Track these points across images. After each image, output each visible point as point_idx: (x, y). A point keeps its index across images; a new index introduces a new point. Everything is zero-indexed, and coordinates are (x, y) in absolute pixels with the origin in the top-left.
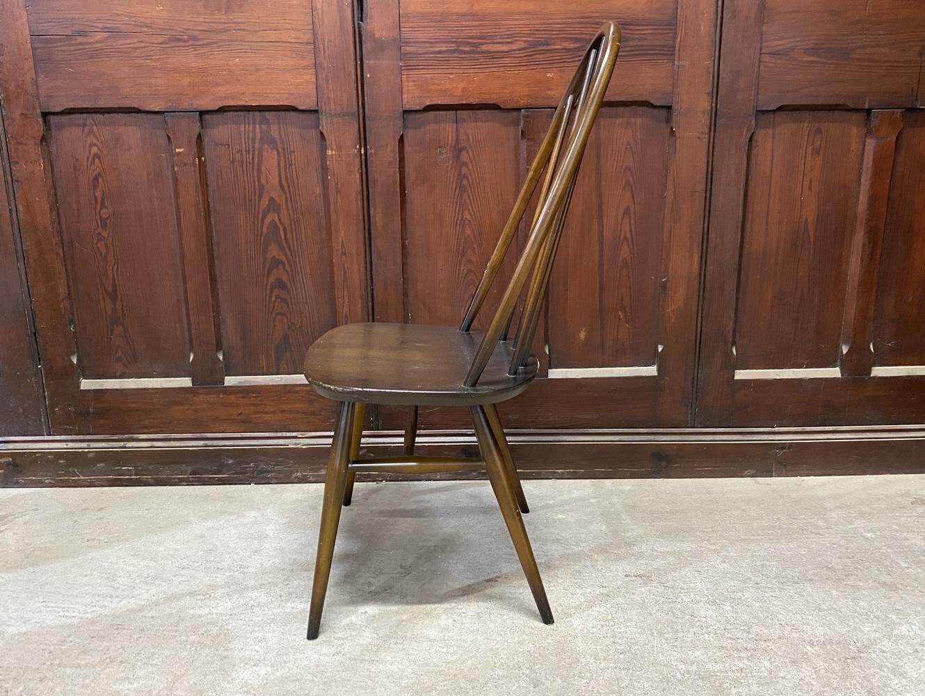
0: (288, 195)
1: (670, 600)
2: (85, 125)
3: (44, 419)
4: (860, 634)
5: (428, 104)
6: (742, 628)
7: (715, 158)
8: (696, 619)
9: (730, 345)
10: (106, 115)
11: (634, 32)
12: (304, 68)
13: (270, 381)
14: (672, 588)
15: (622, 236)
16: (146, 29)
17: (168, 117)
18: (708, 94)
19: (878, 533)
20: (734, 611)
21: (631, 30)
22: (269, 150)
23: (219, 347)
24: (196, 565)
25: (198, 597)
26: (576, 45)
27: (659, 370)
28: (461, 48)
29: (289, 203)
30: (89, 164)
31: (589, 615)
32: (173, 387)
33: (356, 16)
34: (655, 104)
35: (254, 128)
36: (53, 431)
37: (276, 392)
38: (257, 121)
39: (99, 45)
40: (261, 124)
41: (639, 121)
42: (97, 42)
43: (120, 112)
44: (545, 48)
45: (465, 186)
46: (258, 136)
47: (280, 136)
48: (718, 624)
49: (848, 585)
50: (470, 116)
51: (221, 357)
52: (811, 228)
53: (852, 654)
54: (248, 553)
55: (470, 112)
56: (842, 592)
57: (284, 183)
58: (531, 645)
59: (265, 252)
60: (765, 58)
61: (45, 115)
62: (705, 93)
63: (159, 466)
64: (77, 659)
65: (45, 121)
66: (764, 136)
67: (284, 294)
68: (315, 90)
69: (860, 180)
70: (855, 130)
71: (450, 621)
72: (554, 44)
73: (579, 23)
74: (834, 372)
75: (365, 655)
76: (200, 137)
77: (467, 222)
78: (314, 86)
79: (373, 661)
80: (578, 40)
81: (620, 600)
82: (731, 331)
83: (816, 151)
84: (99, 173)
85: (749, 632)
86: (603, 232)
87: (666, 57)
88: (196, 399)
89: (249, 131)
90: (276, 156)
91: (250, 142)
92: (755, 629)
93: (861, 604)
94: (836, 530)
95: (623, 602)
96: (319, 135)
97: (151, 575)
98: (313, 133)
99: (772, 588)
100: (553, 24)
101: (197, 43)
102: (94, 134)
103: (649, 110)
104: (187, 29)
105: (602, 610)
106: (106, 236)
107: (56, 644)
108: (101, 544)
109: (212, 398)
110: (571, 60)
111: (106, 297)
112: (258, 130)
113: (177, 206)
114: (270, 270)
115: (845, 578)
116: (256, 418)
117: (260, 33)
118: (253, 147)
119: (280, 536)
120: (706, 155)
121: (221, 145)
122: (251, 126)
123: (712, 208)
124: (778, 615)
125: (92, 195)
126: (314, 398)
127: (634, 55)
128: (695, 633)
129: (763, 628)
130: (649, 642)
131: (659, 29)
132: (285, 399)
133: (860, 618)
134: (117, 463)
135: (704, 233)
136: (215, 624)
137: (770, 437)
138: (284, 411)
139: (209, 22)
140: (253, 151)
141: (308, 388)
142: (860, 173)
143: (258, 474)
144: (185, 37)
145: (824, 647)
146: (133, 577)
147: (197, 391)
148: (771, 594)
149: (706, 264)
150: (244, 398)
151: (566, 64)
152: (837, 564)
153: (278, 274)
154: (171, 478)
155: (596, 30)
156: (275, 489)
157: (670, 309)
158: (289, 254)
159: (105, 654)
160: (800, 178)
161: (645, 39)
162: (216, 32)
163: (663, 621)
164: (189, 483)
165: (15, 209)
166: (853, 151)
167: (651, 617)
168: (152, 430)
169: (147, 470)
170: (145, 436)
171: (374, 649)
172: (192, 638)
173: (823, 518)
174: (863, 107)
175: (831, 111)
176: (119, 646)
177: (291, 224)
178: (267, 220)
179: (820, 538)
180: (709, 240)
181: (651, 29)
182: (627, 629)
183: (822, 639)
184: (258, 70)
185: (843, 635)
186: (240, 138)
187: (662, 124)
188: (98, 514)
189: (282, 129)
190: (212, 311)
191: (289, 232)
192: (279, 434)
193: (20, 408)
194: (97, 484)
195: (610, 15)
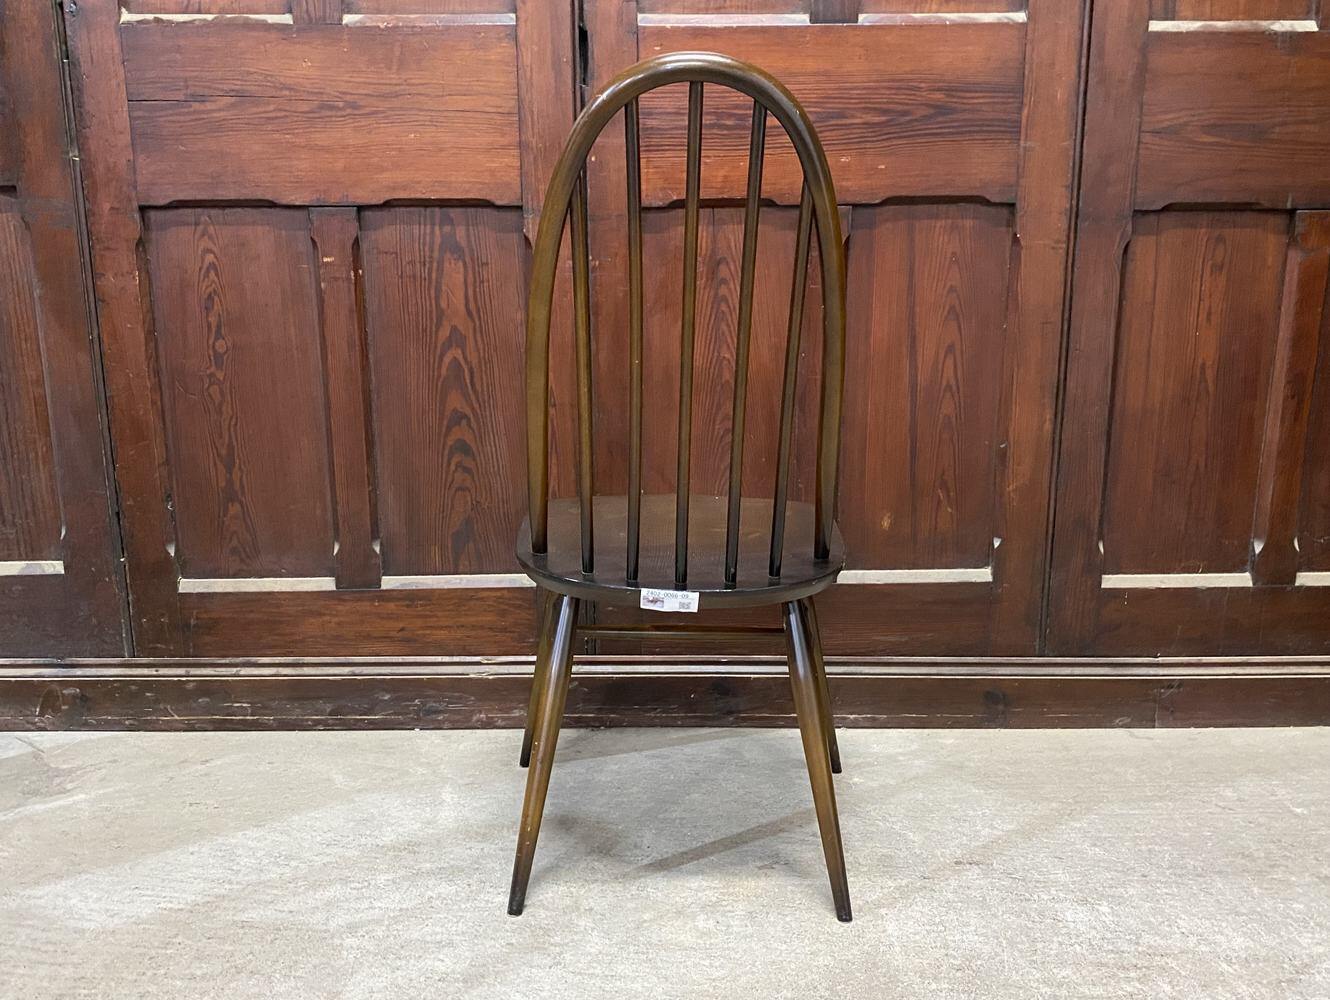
0: (478, 323)
1: (1022, 898)
2: (197, 224)
3: (127, 634)
4: (1297, 949)
5: (675, 198)
6: (1128, 937)
7: (1076, 275)
8: (1061, 925)
9: (1095, 538)
10: (227, 211)
11: (965, 101)
12: (503, 147)
13: (446, 583)
14: (1024, 880)
15: (944, 383)
16: (287, 93)
17: (314, 213)
18: (1067, 187)
19: (1313, 808)
20: (1114, 913)
21: (959, 97)
22: (453, 261)
23: (375, 534)
24: (345, 840)
25: (352, 886)
26: (883, 119)
27: (994, 574)
28: (723, 122)
29: (478, 335)
30: (202, 277)
31: (908, 917)
32: (310, 590)
33: (578, 77)
34: (992, 200)
35: (432, 232)
36: (138, 651)
37: (452, 598)
38: (437, 221)
39: (222, 114)
40: (441, 225)
41: (969, 223)
42: (220, 110)
43: (247, 207)
44: (839, 122)
45: (723, 312)
46: (438, 240)
47: (469, 241)
48: (1094, 932)
49: (1275, 879)
50: (732, 215)
51: (377, 549)
52: (1210, 374)
53: (1288, 976)
54: (419, 825)
55: (732, 210)
56: (1266, 889)
57: (472, 305)
58: (829, 958)
59: (443, 402)
60: (1146, 138)
61: (143, 209)
62: (1062, 186)
63: (284, 702)
64: (189, 967)
65: (143, 218)
66: (1144, 247)
67: (468, 462)
68: (519, 179)
69: (1280, 308)
70: (1272, 238)
71: (711, 922)
72: (853, 117)
73: (890, 88)
74: (1243, 580)
75: (594, 968)
76: (356, 242)
77: (725, 362)
78: (517, 172)
79: (607, 976)
80: (885, 112)
81: (950, 896)
82: (1097, 519)
83: (1218, 268)
84: (214, 290)
85: (1137, 944)
86: (917, 380)
87: (1008, 136)
88: (340, 608)
89: (425, 233)
90: (462, 270)
91: (427, 249)
92: (1146, 939)
93: (1294, 906)
94: (1252, 803)
95: (956, 899)
96: (523, 242)
97: (284, 853)
98: (515, 239)
99: (1166, 882)
100: (851, 89)
101: (356, 112)
102: (210, 237)
103: (984, 209)
104: (344, 93)
105: (926, 910)
106: (222, 379)
107: (158, 947)
108: (209, 811)
109: (365, 606)
110: (875, 139)
111: (218, 463)
112: (437, 232)
113: (323, 337)
114: (449, 429)
115: (1268, 870)
116: (424, 635)
117: (444, 98)
118: (431, 257)
119: (462, 802)
120: (1063, 272)
121: (386, 253)
122: (428, 227)
123: (1071, 345)
124: (1178, 920)
125: (204, 320)
126: (506, 607)
127: (962, 133)
128: (1060, 944)
129: (1157, 938)
130: (997, 954)
131: (997, 97)
132: (466, 608)
133: (1295, 925)
134: (227, 697)
135: (1059, 381)
136: (379, 922)
137: (1152, 671)
138: (463, 626)
139: (375, 84)
140: (431, 262)
141: (499, 594)
142: (1280, 299)
143: (425, 715)
144: (341, 104)
145: (1247, 965)
146: (259, 855)
147: (343, 597)
148: (1165, 890)
149: (1062, 425)
150: (408, 606)
151: (868, 145)
152: (1258, 850)
153: (460, 433)
154: (302, 720)
155: (911, 97)
156: (449, 737)
157: (1011, 487)
158: (476, 406)
159: (228, 961)
160: (1195, 304)
161: (979, 111)
162: (384, 97)
163: (1014, 927)
164: (328, 727)
165: (97, 339)
166: (1269, 268)
167: (997, 921)
168: (278, 651)
169: (268, 708)
170: (267, 660)
171: (607, 959)
172: (348, 941)
173: (1232, 787)
174: (1283, 207)
175: (1239, 212)
176: (246, 951)
177: (480, 364)
178: (448, 359)
179: (1229, 814)
180: (1067, 391)
181: (990, 98)
182: (964, 937)
183: (1243, 954)
184: (440, 150)
185: (1273, 949)
186: (413, 244)
187: (1000, 228)
188: (203, 769)
189: (471, 233)
190: (366, 484)
191: (477, 375)
192: (456, 659)
193: (95, 617)
194: (197, 726)
195: (931, 77)
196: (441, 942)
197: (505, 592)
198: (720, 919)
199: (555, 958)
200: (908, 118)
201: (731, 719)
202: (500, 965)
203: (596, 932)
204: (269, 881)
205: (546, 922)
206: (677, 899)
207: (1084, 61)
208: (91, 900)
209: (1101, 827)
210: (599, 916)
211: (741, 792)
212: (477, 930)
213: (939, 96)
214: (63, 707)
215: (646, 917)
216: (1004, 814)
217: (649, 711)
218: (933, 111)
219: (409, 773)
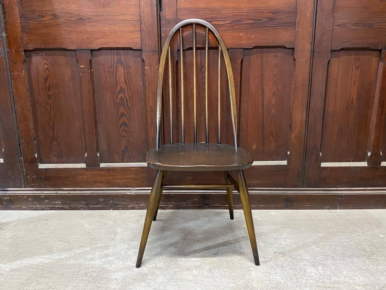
0: (128, 86)
1: (294, 264)
2: (42, 55)
3: (23, 181)
5: (189, 47)
6: (327, 278)
7: (313, 70)
8: (306, 273)
9: (319, 152)
10: (51, 51)
11: (278, 16)
12: (135, 31)
13: (120, 165)
14: (295, 259)
15: (272, 104)
16: (68, 15)
17: (78, 52)
18: (310, 43)
19: (385, 235)
20: (323, 270)
21: (277, 15)
22: (120, 67)
23: (98, 151)
26: (253, 22)
27: (288, 162)
29: (129, 89)
30: (44, 72)
32: (78, 167)
33: (158, 9)
34: (287, 47)
35: (114, 57)
36: (27, 186)
37: (121, 170)
38: (115, 54)
39: (49, 21)
40: (117, 55)
41: (280, 54)
43: (57, 50)
44: (240, 23)
45: (204, 82)
46: (116, 60)
47: (126, 60)
48: (316, 276)
49: (374, 258)
51: (99, 155)
52: (354, 101)
54: (109, 240)
56: (371, 262)
57: (127, 80)
59: (118, 111)
60: (335, 27)
61: (25, 51)
63: (71, 202)
65: (25, 54)
66: (334, 61)
67: (126, 129)
68: (140, 41)
69: (377, 80)
70: (374, 59)
71: (198, 272)
72: (244, 21)
73: (255, 12)
74: (365, 164)
76: (91, 61)
78: (140, 39)
80: (253, 20)
81: (272, 264)
82: (319, 145)
83: (357, 68)
84: (48, 76)
85: (330, 280)
86: (264, 102)
87: (292, 27)
88: (88, 173)
89: (112, 58)
90: (123, 69)
91: (112, 63)
92: (333, 278)
93: (380, 267)
94: (367, 234)
95: (274, 265)
96: (142, 60)
97: (67, 249)
98: (139, 59)
99: (339, 259)
100: (243, 13)
101: (90, 21)
102: (46, 60)
103: (284, 50)
104: (86, 15)
105: (264, 268)
106: (50, 103)
107: (26, 280)
108: (46, 235)
109: (95, 172)
110: (251, 28)
111: (50, 129)
112: (115, 58)
113: (81, 91)
114: (120, 118)
115: (372, 255)
116: (113, 181)
117: (117, 16)
118: (114, 65)
119: (123, 233)
120: (309, 69)
121: (100, 64)
122: (113, 56)
123: (312, 92)
124: (343, 272)
125: (45, 85)
126: (138, 173)
127: (278, 26)
128: (306, 280)
129: (337, 278)
130: (286, 283)
131: (289, 15)
132: (126, 173)
133: (380, 274)
134: (54, 200)
135: (308, 103)
136: (94, 272)
137: (336, 192)
138: (125, 178)
139: (95, 12)
140: (114, 67)
141: (136, 169)
142: (377, 77)
143: (114, 205)
144: (85, 18)
145: (365, 287)
146: (59, 250)
147: (88, 170)
148: (339, 262)
149: (309, 117)
150: (108, 172)
151: (249, 30)
152: (368, 249)
153: (124, 119)
154: (77, 207)
155: (262, 15)
156: (121, 212)
157: (293, 136)
158: (128, 111)
159: (47, 285)
160: (350, 80)
161: (283, 19)
162: (98, 16)
163: (292, 274)
164: (84, 209)
165: (12, 91)
166: (373, 68)
167: (286, 272)
168: (69, 186)
169: (66, 203)
170: (66, 189)
171: (164, 284)
172: (84, 278)
173: (361, 228)
174: (378, 49)
175: (364, 51)
176: (53, 281)
177: (129, 98)
178: (119, 97)
179: (359, 237)
180: (310, 106)
181: (286, 15)
182: (276, 277)
183: (363, 283)
184: (116, 32)
185: (373, 281)
186: (108, 61)
187: (290, 56)
188: (45, 222)
189: (126, 58)
190: (95, 135)
191: (128, 102)
192: (123, 188)
193: (13, 176)
194: (45, 209)
195: (268, 9)
196: (113, 278)
197: (138, 168)
198: (200, 271)
199: (148, 284)
200: (261, 21)
201: (207, 207)
202: (131, 286)
203: (161, 275)
204: (62, 258)
205: (146, 272)
206: (187, 264)
207: (316, 4)
209: (320, 241)
210: (163, 270)
212: (125, 275)
213: (271, 15)
214: (4, 203)
215: (177, 270)
216: (290, 237)
217: (182, 204)
218: (268, 19)
219: (108, 224)
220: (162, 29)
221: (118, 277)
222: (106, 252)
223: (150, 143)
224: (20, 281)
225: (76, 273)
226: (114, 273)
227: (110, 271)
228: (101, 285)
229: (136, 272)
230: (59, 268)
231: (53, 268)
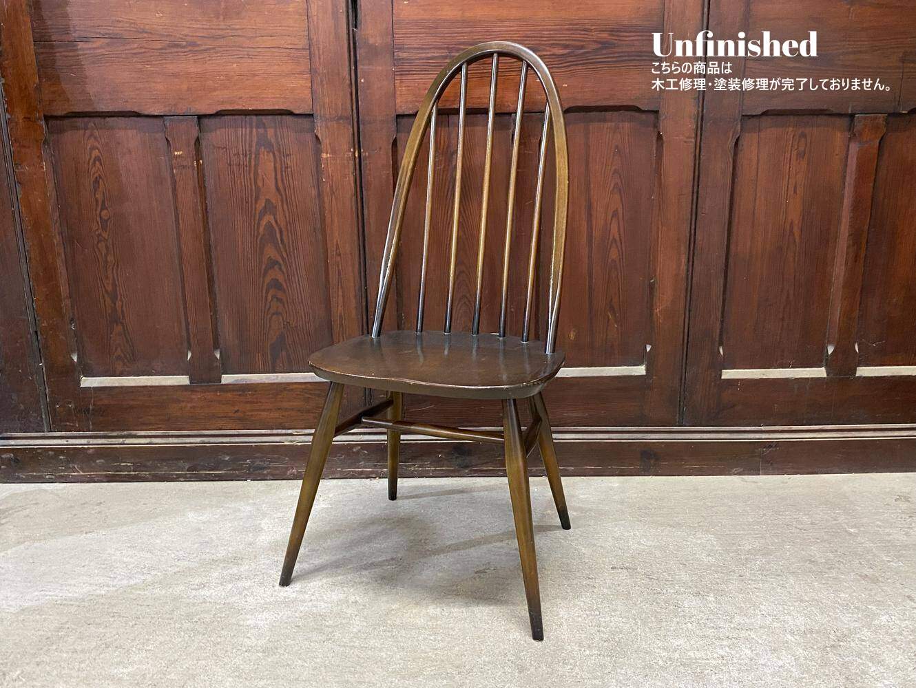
0: (284, 197)
1: (655, 591)
2: (86, 128)
3: (46, 416)
4: (840, 624)
6: (724, 618)
7: (702, 161)
8: (680, 610)
9: (717, 344)
10: (107, 119)
11: (623, 39)
12: (299, 73)
13: (266, 379)
14: (657, 580)
15: (611, 238)
16: (146, 35)
17: (168, 121)
18: (695, 99)
19: (862, 529)
20: (717, 602)
21: (617, 36)
22: (266, 154)
23: (216, 346)
24: (191, 556)
25: (193, 587)
26: (565, 51)
27: (647, 370)
29: (285, 206)
30: (90, 168)
31: (575, 606)
32: (171, 385)
33: (351, 23)
34: (643, 109)
35: (251, 132)
36: (53, 427)
38: (254, 125)
39: (100, 51)
40: (257, 127)
41: (627, 125)
42: (99, 48)
43: (120, 116)
46: (255, 139)
47: (277, 139)
48: (701, 615)
49: (831, 577)
51: (218, 356)
52: (796, 230)
53: (831, 643)
54: (243, 546)
56: (824, 584)
57: (280, 185)
59: (262, 253)
60: (750, 64)
61: (48, 118)
62: (692, 98)
63: (157, 462)
64: (73, 644)
65: (47, 125)
66: (749, 140)
67: (280, 294)
68: (310, 95)
69: (844, 183)
70: (839, 134)
72: (543, 50)
73: (569, 30)
74: (820, 372)
75: (354, 642)
76: (198, 140)
78: (309, 90)
79: (362, 647)
80: (566, 47)
81: (605, 590)
82: (718, 331)
83: (801, 155)
84: (99, 175)
85: (731, 622)
86: (592, 235)
88: (193, 397)
89: (246, 134)
90: (272, 160)
91: (247, 145)
92: (738, 619)
93: (842, 595)
94: (821, 526)
95: (609, 593)
96: (314, 139)
97: (147, 565)
98: (309, 137)
99: (755, 580)
101: (196, 49)
102: (95, 138)
103: (637, 114)
104: (186, 36)
105: (588, 600)
106: (106, 237)
107: (53, 631)
108: (99, 537)
109: (209, 395)
110: (560, 66)
111: (106, 296)
112: (254, 134)
113: (176, 208)
114: (266, 271)
115: (827, 571)
116: (252, 416)
117: (257, 39)
118: (250, 151)
119: (275, 530)
120: (693, 159)
121: (219, 148)
122: (248, 129)
123: (699, 210)
124: (761, 606)
125: (94, 197)
126: (309, 396)
127: (620, 61)
128: (678, 623)
129: (745, 618)
130: (633, 630)
131: (645, 36)
132: (281, 396)
133: (841, 608)
134: (116, 459)
135: (690, 236)
136: (208, 612)
137: (757, 436)
138: (279, 409)
139: (208, 29)
140: (250, 154)
141: (303, 387)
142: (844, 176)
143: (254, 470)
144: (184, 43)
145: (804, 636)
146: (130, 567)
147: (195, 389)
148: (754, 586)
149: (693, 265)
150: (240, 395)
151: (556, 70)
152: (821, 557)
153: (274, 274)
154: (169, 475)
155: (585, 36)
156: (271, 486)
157: (658, 309)
158: (285, 256)
159: (101, 640)
160: (785, 182)
161: (632, 45)
162: (214, 38)
163: (647, 611)
164: (187, 479)
165: (18, 211)
166: (837, 155)
167: (636, 608)
168: (151, 427)
169: (145, 466)
170: (143, 433)
171: (364, 636)
172: (186, 625)
173: (808, 514)
174: (846, 112)
175: (815, 117)
176: (114, 633)
177: (287, 225)
178: (264, 222)
179: (804, 533)
180: (696, 242)
181: (638, 36)
182: (612, 619)
183: (803, 629)
184: (255, 75)
185: (824, 625)
186: (237, 141)
187: (649, 129)
188: (98, 508)
189: (278, 133)
190: (209, 310)
191: (285, 233)
192: (275, 432)
193: (21, 405)
194: (96, 479)
195: (599, 22)
196: (250, 625)
197: (309, 386)
198: (445, 608)
199: (328, 635)
200: (583, 51)
201: (466, 471)
202: (289, 641)
203: (358, 617)
204: (135, 585)
205: (324, 611)
207: (706, 10)
208: (10, 599)
209: (715, 543)
210: (361, 607)
211: (470, 520)
212: (276, 618)
213: (604, 35)
214: (2, 467)
216: (648, 535)
217: (410, 466)
218: (600, 46)
219: (239, 510)
220: (360, 67)
221: (261, 623)
222: (235, 570)
223: (335, 327)
224: (41, 633)
225: (168, 616)
226: (252, 615)
227: (242, 609)
228: (223, 639)
229: (301, 612)
230: (128, 606)
231: (115, 605)
